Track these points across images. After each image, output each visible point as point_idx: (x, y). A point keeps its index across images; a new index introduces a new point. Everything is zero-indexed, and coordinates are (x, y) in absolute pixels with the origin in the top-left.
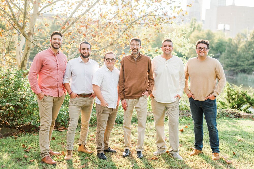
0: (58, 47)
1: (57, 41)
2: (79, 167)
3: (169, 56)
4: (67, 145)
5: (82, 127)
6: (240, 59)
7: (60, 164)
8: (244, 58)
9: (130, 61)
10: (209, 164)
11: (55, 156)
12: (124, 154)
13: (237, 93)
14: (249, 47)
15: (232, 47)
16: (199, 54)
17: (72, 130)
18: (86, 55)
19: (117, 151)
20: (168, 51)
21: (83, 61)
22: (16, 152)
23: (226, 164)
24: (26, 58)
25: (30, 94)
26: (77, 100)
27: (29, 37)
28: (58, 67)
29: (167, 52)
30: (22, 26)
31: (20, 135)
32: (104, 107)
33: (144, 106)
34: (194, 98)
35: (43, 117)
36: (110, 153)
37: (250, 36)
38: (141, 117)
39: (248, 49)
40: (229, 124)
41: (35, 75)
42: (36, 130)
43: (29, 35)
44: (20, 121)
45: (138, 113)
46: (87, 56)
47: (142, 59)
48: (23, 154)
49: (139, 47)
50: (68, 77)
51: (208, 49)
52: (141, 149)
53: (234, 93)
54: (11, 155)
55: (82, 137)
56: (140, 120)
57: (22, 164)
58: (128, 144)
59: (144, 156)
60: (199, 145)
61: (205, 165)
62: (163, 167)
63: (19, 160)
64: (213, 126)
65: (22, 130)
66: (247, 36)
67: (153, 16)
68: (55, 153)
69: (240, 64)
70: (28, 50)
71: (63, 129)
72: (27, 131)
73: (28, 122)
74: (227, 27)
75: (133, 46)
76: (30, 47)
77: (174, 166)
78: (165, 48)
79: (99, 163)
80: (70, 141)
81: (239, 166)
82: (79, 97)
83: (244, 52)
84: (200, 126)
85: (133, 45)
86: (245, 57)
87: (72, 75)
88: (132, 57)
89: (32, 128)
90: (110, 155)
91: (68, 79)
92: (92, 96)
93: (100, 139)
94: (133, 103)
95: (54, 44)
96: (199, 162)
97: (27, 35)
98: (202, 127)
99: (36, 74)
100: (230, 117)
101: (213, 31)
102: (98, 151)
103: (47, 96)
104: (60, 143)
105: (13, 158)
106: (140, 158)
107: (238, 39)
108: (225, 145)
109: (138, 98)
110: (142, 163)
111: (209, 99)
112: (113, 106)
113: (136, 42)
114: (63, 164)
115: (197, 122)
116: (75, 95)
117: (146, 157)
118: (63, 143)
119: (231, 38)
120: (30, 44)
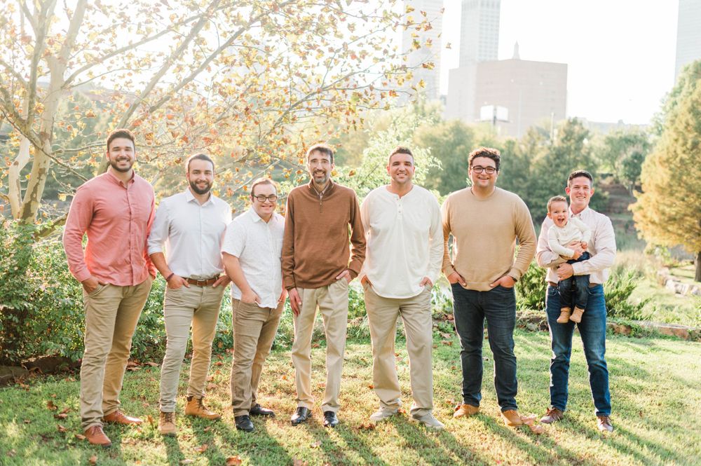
0: (128, 166)
1: (123, 153)
2: (191, 449)
3: (407, 188)
4: (162, 400)
5: (195, 356)
6: (534, 190)
7: (145, 444)
8: (546, 189)
9: (308, 199)
10: (495, 436)
11: (130, 428)
12: (295, 417)
13: (541, 273)
14: (558, 161)
15: (515, 161)
16: (476, 182)
17: (174, 363)
18: (202, 187)
19: (274, 411)
20: (401, 175)
21: (196, 200)
22: (35, 420)
23: (532, 434)
24: (34, 196)
25: (54, 283)
26: (185, 292)
27: (43, 143)
28: (130, 213)
29: (402, 178)
30: (25, 118)
31: (33, 382)
32: (249, 305)
33: (340, 303)
34: (465, 284)
35: (90, 334)
36: (260, 416)
37: (558, 136)
38: (335, 330)
39: (554, 166)
40: (529, 345)
41: (77, 236)
42: (70, 368)
43: (43, 139)
44: (32, 347)
45: (326, 320)
46: (204, 189)
47: (336, 195)
48: (55, 425)
49: (328, 166)
50: (159, 237)
51: (497, 171)
52: (333, 407)
53: (534, 272)
54: (25, 428)
55: (195, 380)
56: (331, 339)
57: (56, 448)
58: (304, 395)
59: (341, 422)
60: (474, 394)
61: (486, 439)
62: (390, 444)
63: (46, 437)
64: (508, 348)
65: (36, 370)
66: (551, 135)
67: (341, 91)
68: (130, 418)
69: (536, 203)
70: (40, 175)
71: (135, 364)
72: (49, 373)
73: (53, 348)
74: (503, 113)
75: (314, 165)
76: (45, 169)
77: (414, 440)
78: (396, 167)
79: (237, 440)
80: (169, 390)
81: (562, 439)
82: (189, 286)
83: (544, 174)
84: (476, 350)
85: (314, 161)
86: (548, 187)
87: (169, 233)
88: (313, 190)
89: (59, 363)
90: (261, 421)
91: (161, 242)
92: (218, 281)
93: (240, 379)
94: (315, 296)
95: (117, 160)
96: (471, 433)
97: (37, 139)
98: (480, 352)
99: (78, 232)
100: (529, 330)
101: (469, 123)
102: (236, 411)
103: (104, 285)
104: (136, 396)
105: (32, 435)
106: (333, 426)
107: (529, 142)
108: (524, 392)
109: (326, 287)
110: (338, 436)
111: (499, 285)
112: (270, 302)
113: (322, 155)
114: (154, 445)
115: (471, 341)
116: (179, 280)
117: (347, 424)
118: (144, 398)
119: (513, 139)
120: (45, 162)
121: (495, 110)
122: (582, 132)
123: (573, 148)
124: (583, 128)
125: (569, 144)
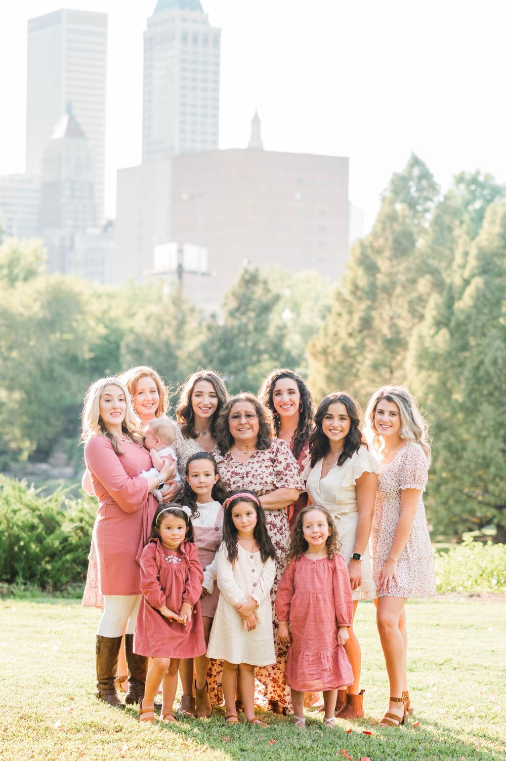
121: (180, 251)
122: (266, 299)
123: (251, 327)
124: (268, 291)
125: (244, 320)
